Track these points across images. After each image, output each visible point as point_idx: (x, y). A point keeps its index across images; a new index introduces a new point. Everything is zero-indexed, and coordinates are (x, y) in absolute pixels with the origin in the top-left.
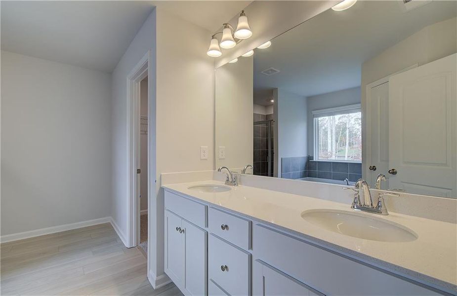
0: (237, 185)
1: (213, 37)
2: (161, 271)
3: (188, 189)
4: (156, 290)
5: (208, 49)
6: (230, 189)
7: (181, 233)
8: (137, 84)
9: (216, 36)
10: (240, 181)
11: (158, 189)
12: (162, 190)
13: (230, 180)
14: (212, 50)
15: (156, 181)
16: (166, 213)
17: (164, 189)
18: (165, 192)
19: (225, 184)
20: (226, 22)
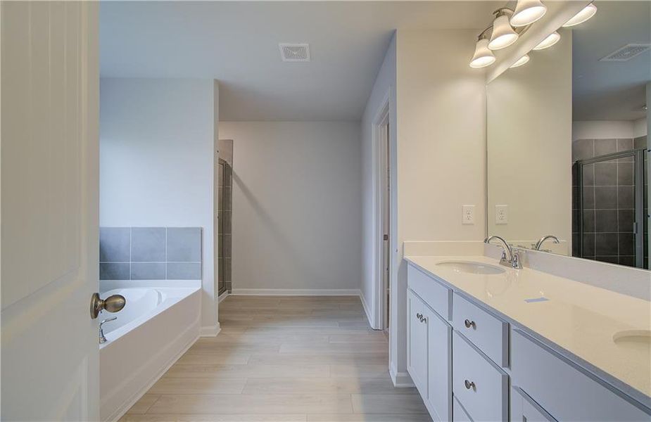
0: (521, 268)
1: (480, 38)
2: (403, 367)
3: (437, 264)
4: (397, 389)
5: (471, 59)
6: (503, 271)
7: (422, 321)
8: (382, 129)
9: (484, 34)
10: (527, 262)
11: (399, 261)
12: (405, 263)
13: (508, 258)
14: (477, 58)
15: (397, 251)
16: (409, 294)
17: (407, 262)
18: (408, 265)
19: (500, 263)
20: (498, 8)
